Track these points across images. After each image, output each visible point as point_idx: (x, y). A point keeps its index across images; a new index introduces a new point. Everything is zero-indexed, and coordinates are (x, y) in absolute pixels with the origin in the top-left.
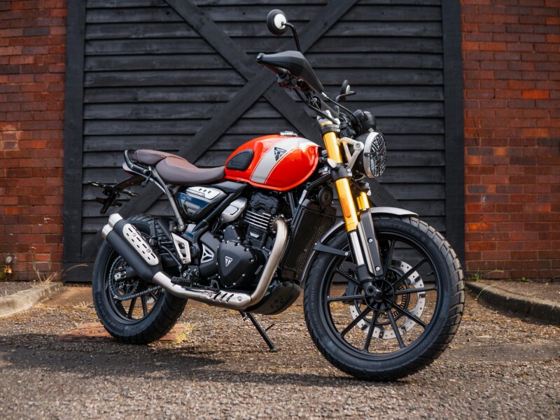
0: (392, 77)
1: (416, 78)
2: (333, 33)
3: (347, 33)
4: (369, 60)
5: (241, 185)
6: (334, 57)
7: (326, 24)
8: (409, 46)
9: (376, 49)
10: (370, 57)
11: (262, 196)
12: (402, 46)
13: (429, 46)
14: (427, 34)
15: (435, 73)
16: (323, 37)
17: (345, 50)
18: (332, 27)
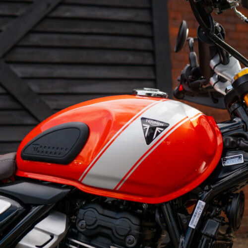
0: (109, 57)
1: (131, 58)
2: (54, 14)
3: (68, 14)
4: (88, 41)
5: (58, 191)
6: (55, 36)
7: (49, 5)
8: (124, 29)
9: (95, 30)
10: (90, 38)
11: (100, 210)
12: (117, 29)
13: (141, 29)
14: (138, 19)
15: (146, 54)
16: (46, 18)
17: (67, 30)
18: (55, 9)
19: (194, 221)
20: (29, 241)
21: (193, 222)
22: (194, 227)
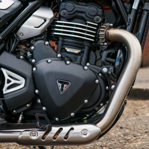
19: (136, 5)
20: (29, 24)
21: (134, 5)
22: (136, 8)
